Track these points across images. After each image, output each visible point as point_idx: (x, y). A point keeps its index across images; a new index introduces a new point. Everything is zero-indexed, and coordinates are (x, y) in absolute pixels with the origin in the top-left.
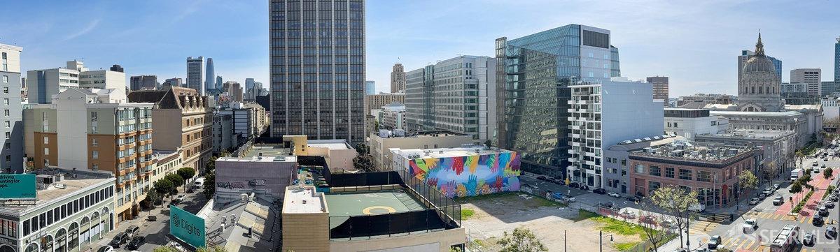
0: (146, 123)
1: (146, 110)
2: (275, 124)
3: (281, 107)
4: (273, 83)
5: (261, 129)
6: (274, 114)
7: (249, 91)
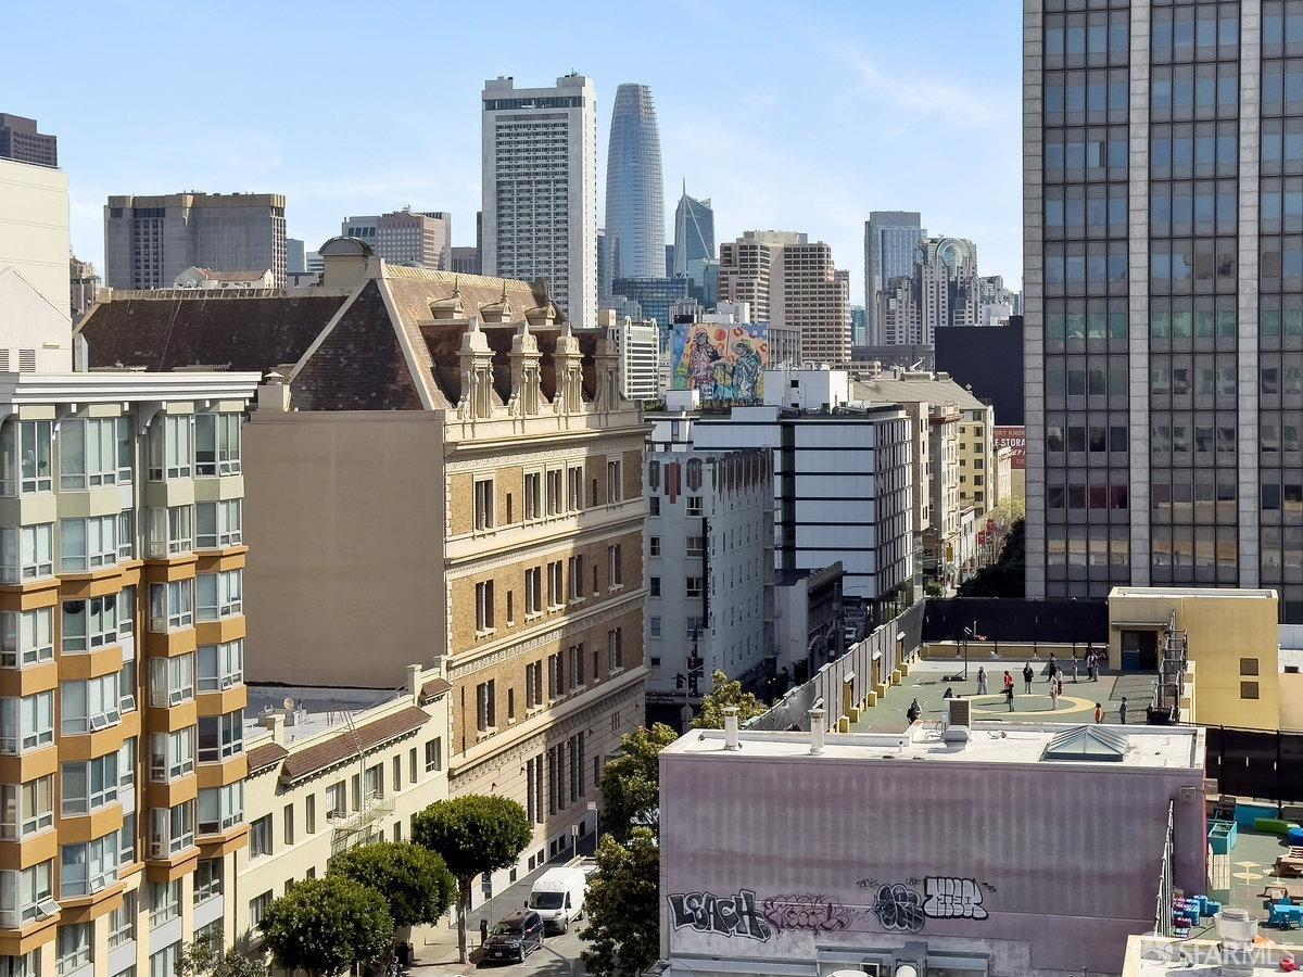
0: (206, 509)
1: (204, 416)
2: (1058, 515)
3: (1098, 401)
4: (1045, 242)
5: (964, 549)
6: (1051, 444)
7: (890, 292)
